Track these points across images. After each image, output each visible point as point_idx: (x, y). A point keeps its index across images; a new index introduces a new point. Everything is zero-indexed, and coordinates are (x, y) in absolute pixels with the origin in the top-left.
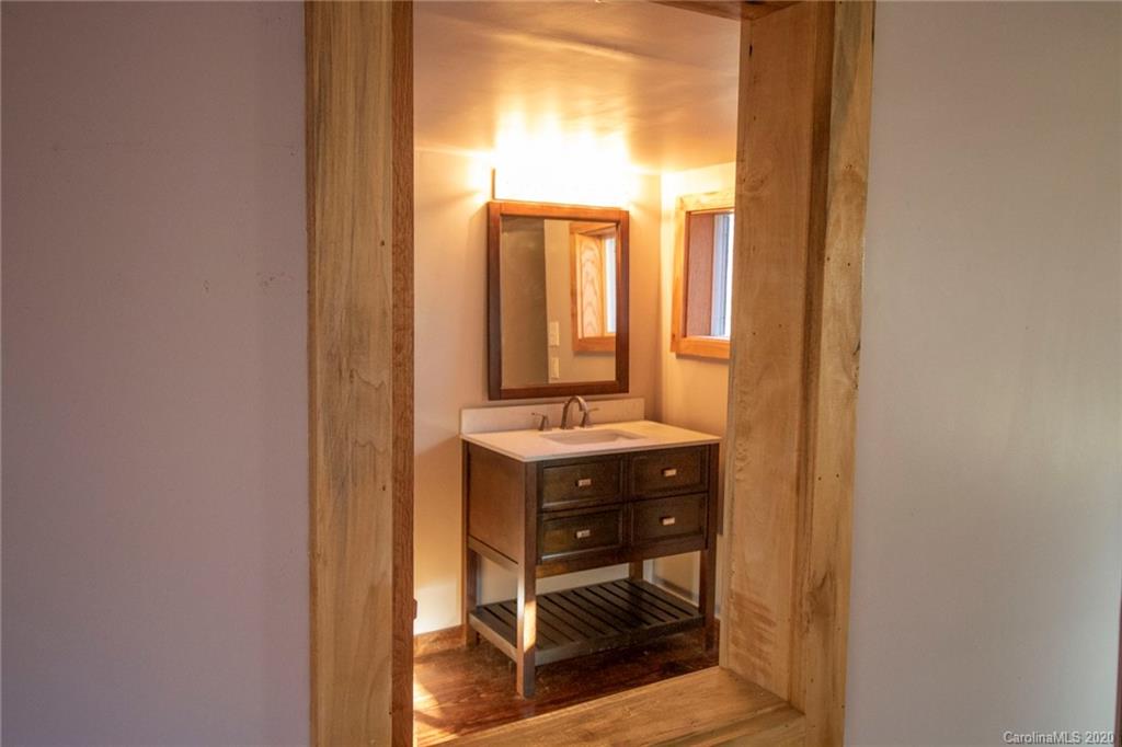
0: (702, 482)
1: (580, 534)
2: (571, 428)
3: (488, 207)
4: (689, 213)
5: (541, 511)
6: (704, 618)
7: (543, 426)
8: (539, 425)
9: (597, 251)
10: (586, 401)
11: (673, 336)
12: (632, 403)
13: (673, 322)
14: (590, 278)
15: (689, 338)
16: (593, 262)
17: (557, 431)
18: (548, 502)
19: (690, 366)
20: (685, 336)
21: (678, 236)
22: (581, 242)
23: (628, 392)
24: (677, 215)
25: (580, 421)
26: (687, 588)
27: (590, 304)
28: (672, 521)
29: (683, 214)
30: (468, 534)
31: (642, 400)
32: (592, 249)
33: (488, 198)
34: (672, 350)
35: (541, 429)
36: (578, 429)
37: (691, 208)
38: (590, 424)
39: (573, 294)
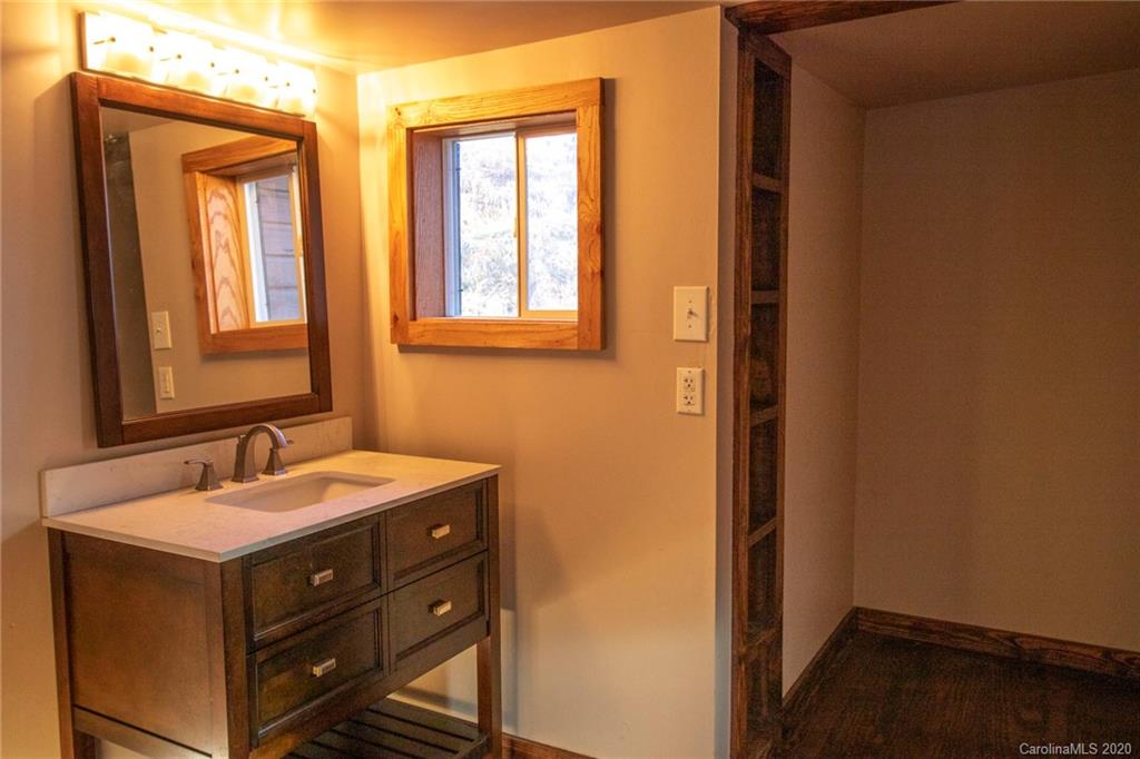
0: (479, 536)
1: (318, 671)
2: (253, 477)
3: (72, 82)
4: (410, 131)
5: (253, 648)
6: (489, 740)
7: (205, 481)
8: (197, 479)
9: (230, 199)
10: (280, 428)
11: (395, 319)
12: (337, 427)
13: (394, 298)
14: (223, 242)
15: (421, 320)
16: (226, 217)
17: (229, 487)
18: (264, 625)
19: (423, 363)
20: (414, 319)
21: (394, 169)
22: (205, 184)
23: (331, 410)
24: (390, 134)
25: (264, 464)
26: (440, 692)
27: (225, 281)
28: (447, 607)
29: (402, 135)
30: (74, 706)
31: (348, 420)
32: (223, 197)
33: (72, 67)
34: (393, 342)
35: (202, 486)
36: (265, 479)
37: (413, 124)
38: (282, 467)
39: (197, 266)
